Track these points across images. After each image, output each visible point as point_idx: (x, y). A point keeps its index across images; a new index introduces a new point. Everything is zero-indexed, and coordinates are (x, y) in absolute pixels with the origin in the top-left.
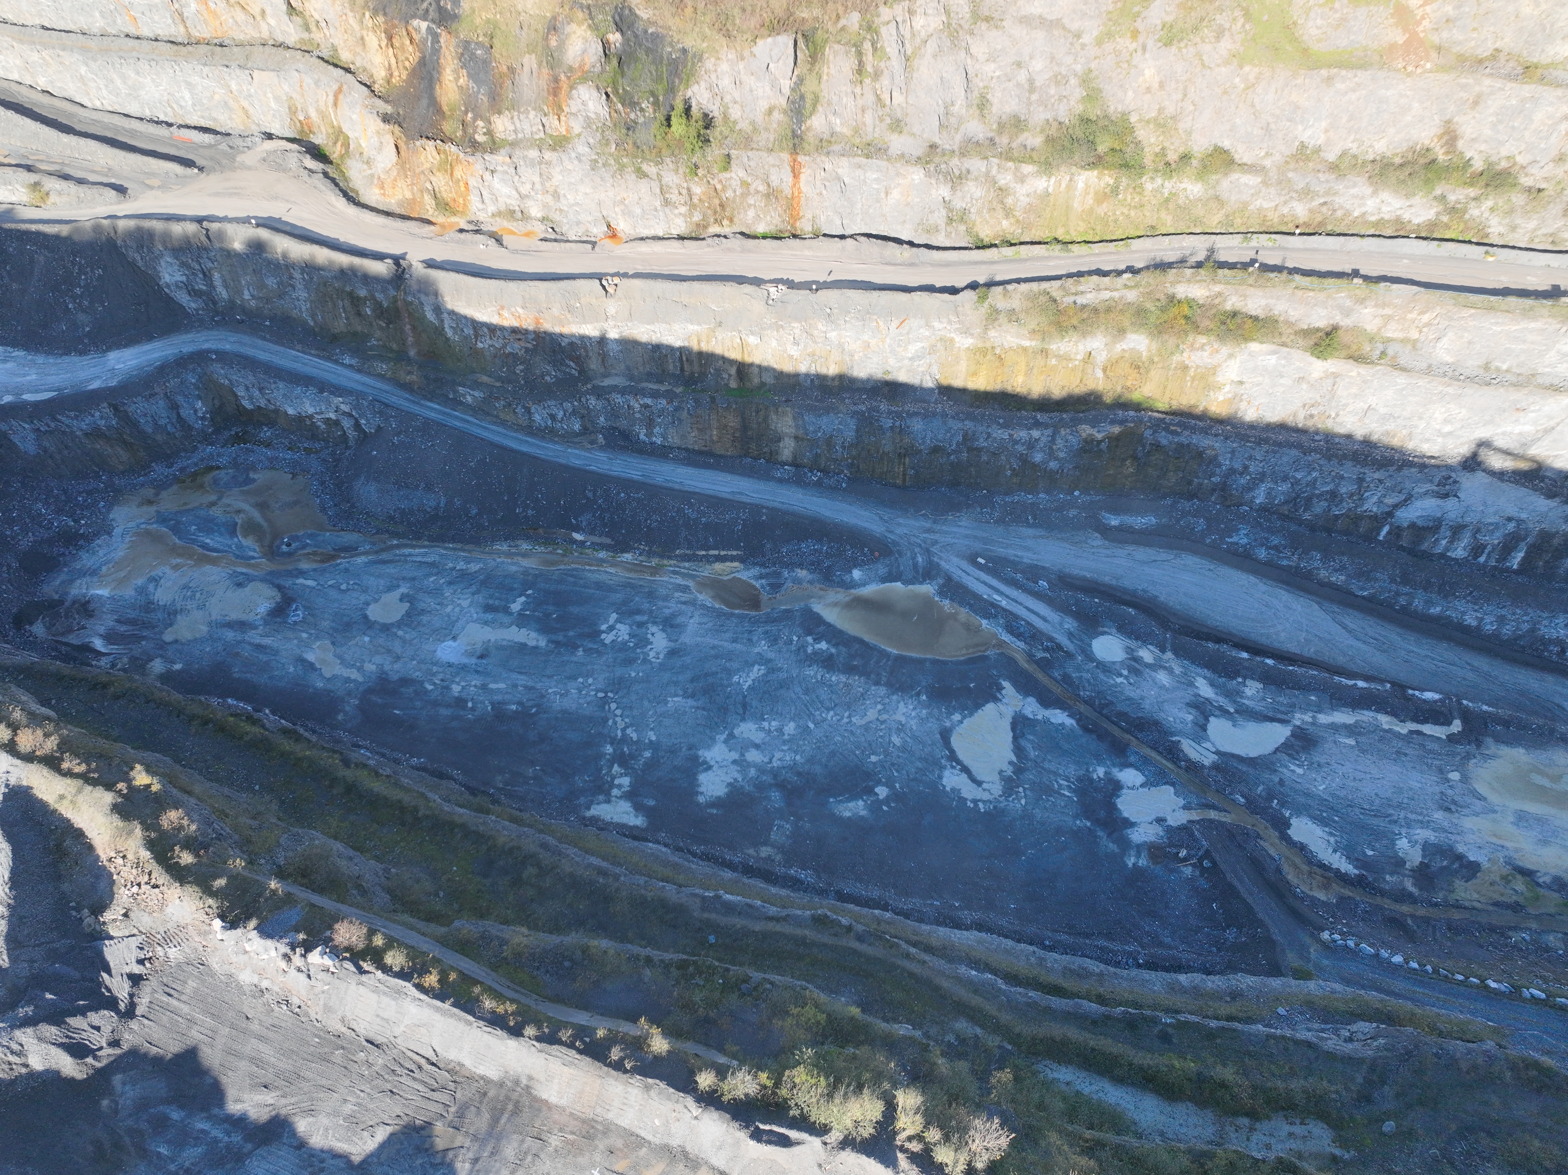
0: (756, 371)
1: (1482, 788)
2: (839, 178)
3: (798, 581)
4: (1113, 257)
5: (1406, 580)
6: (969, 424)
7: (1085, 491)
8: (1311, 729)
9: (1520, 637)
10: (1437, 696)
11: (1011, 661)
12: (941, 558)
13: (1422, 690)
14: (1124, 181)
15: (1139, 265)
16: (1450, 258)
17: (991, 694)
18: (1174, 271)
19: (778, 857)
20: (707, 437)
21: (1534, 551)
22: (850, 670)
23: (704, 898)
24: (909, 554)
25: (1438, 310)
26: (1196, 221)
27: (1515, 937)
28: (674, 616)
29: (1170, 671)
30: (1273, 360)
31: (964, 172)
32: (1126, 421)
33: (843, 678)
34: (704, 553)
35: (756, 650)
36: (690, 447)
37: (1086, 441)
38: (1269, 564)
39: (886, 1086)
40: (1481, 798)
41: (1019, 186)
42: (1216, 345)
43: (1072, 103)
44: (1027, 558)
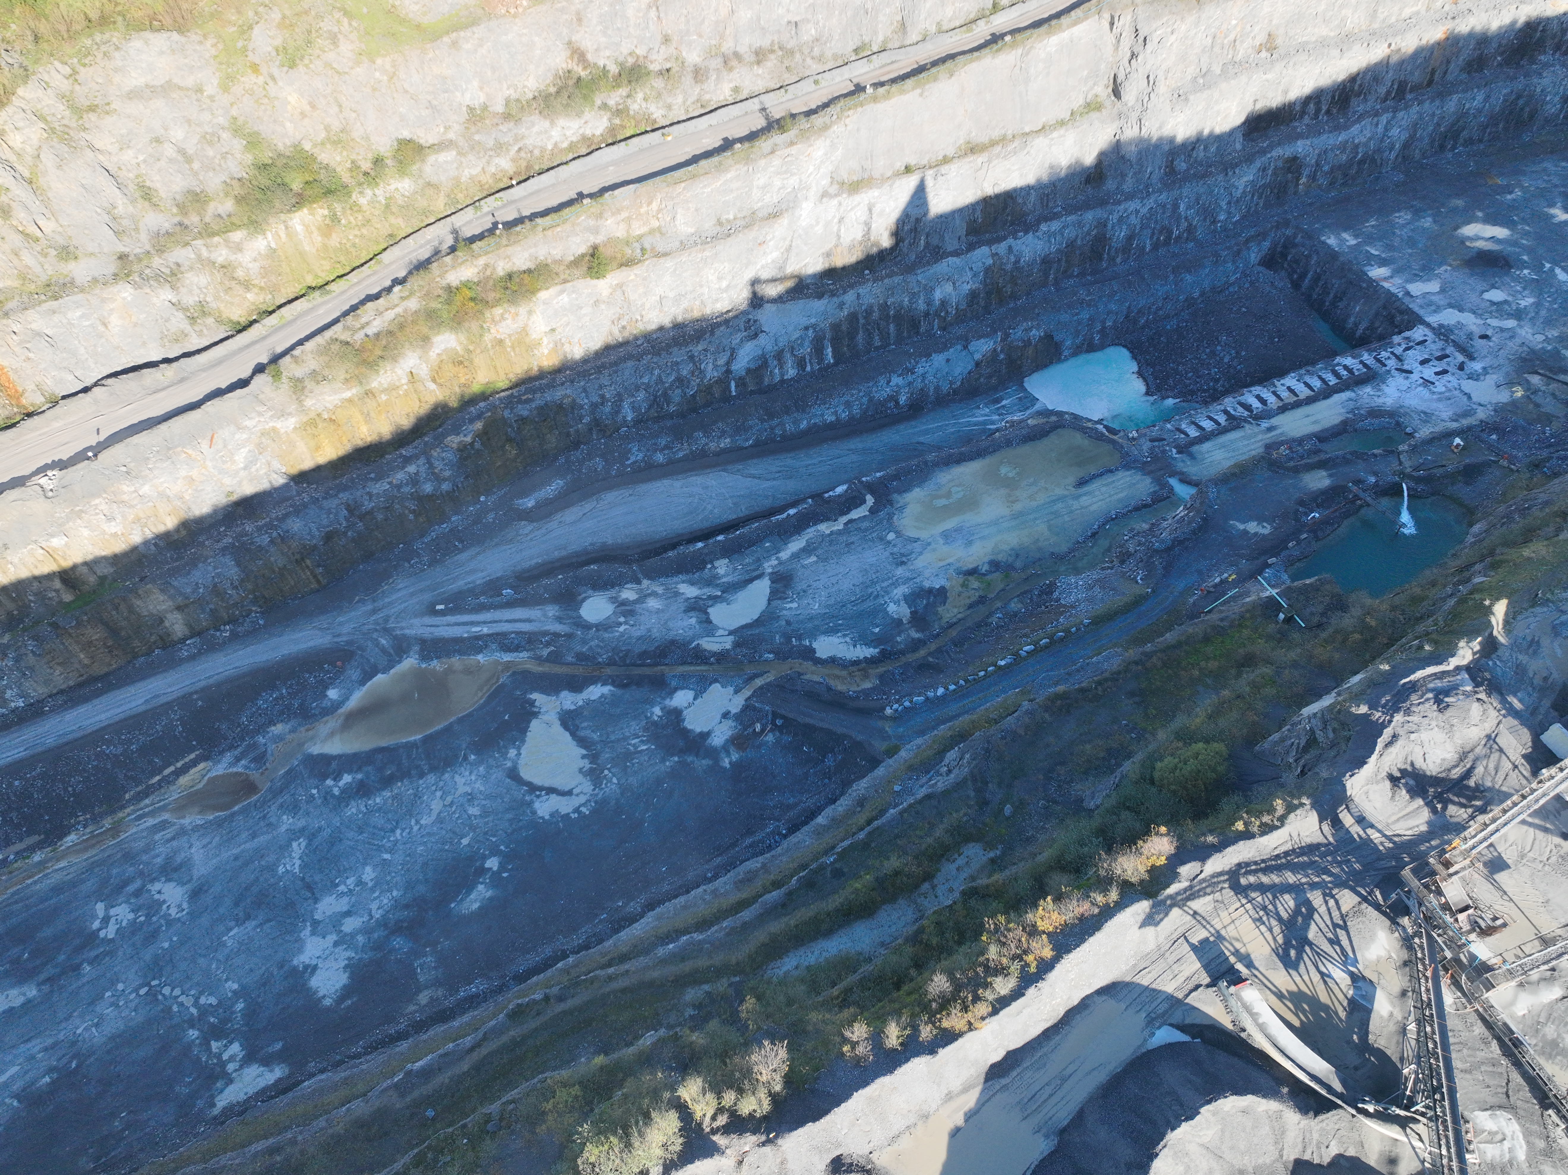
0: (85, 570)
1: (912, 533)
2: (38, 334)
3: (280, 738)
4: (374, 279)
5: (771, 416)
6: (344, 496)
7: (488, 492)
8: (781, 568)
9: (867, 409)
10: (845, 487)
11: (526, 674)
12: (402, 628)
13: (833, 489)
14: (338, 207)
15: (402, 274)
16: (641, 150)
17: (527, 713)
18: (435, 265)
19: (440, 992)
20: (77, 666)
21: (836, 342)
22: (387, 782)
23: (396, 1086)
24: (369, 643)
25: (659, 196)
26: (425, 212)
27: (994, 620)
28: (169, 859)
29: (654, 594)
30: (565, 299)
31: (174, 267)
32: (483, 413)
33: (387, 794)
34: (158, 778)
35: (283, 828)
36: (63, 687)
37: (459, 450)
38: (671, 462)
39: (667, 1095)
40: (916, 540)
41: (239, 256)
42: (513, 310)
43: (238, 156)
44: (479, 578)
